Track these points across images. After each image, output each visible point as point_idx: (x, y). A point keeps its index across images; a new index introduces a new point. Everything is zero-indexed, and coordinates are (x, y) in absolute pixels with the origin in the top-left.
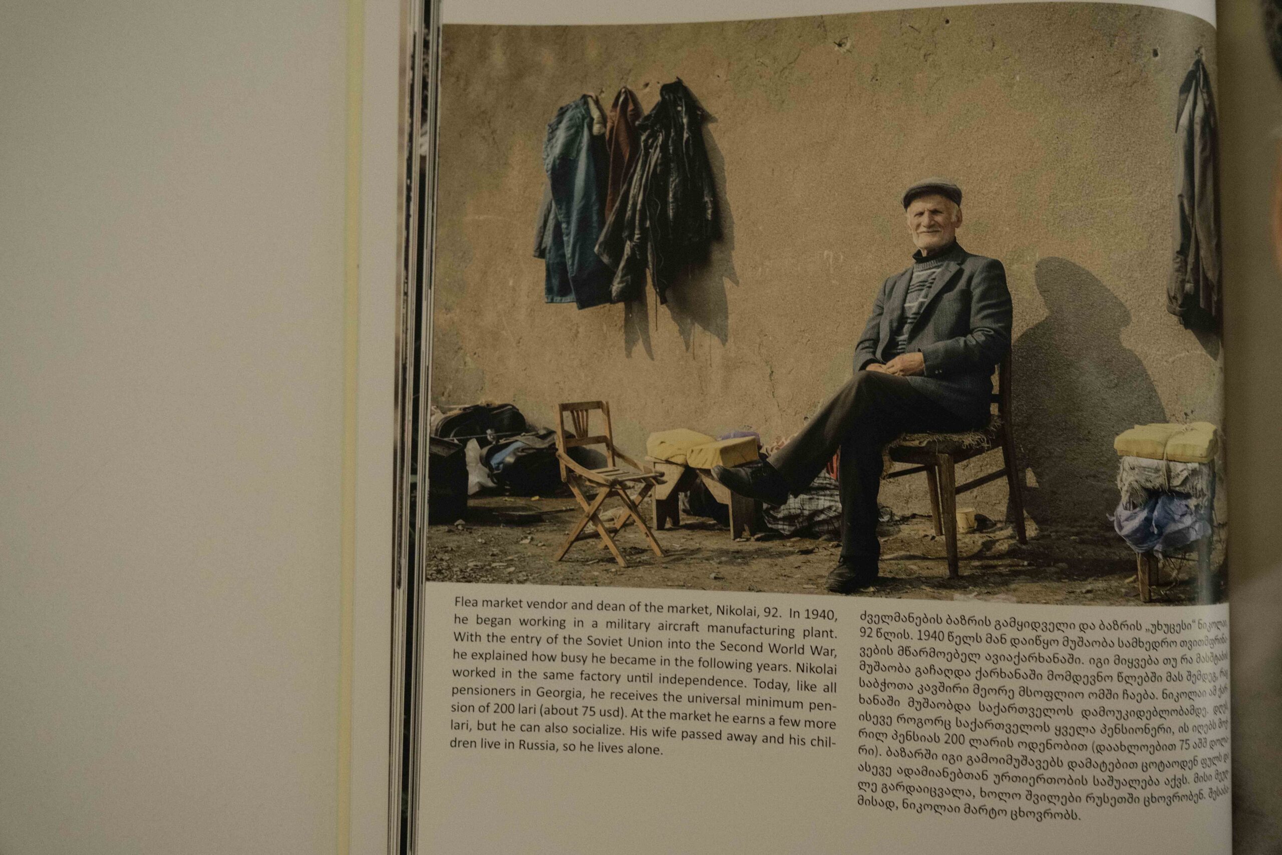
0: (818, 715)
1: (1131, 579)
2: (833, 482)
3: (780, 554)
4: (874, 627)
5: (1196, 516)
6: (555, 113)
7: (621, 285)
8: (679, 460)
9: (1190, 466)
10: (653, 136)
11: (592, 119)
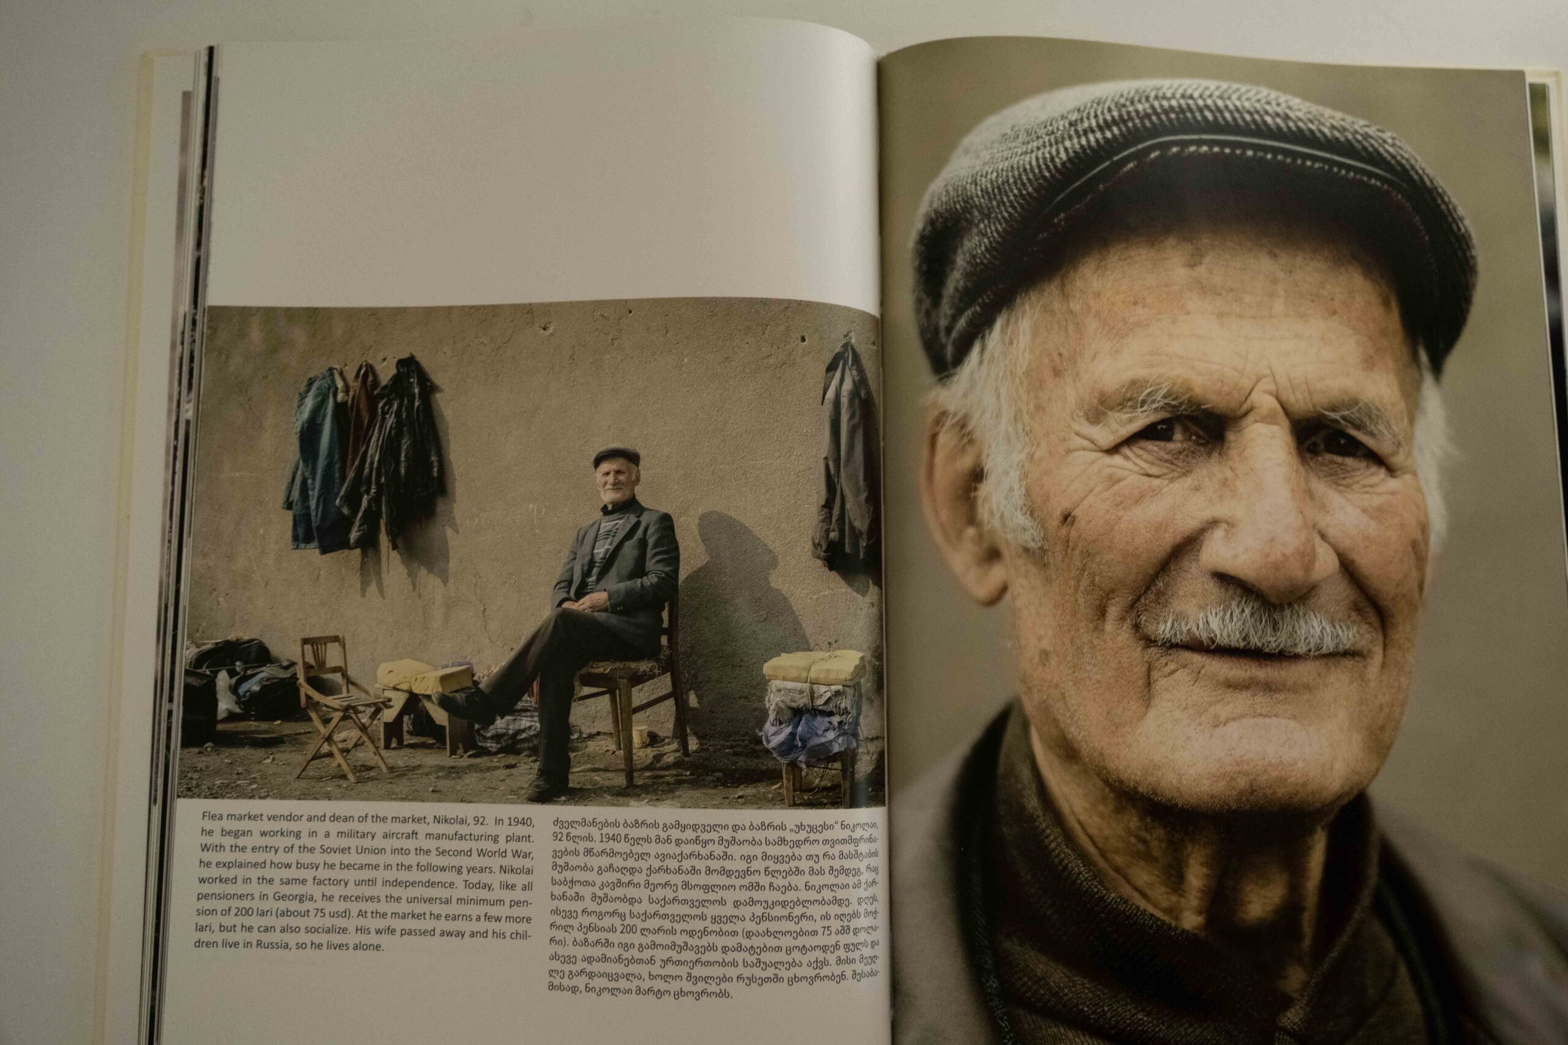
0: (516, 912)
1: (777, 786)
2: (533, 704)
3: (488, 769)
4: (565, 832)
5: (839, 731)
6: (305, 383)
7: (358, 534)
8: (405, 687)
9: (833, 688)
10: (389, 403)
11: (337, 389)
